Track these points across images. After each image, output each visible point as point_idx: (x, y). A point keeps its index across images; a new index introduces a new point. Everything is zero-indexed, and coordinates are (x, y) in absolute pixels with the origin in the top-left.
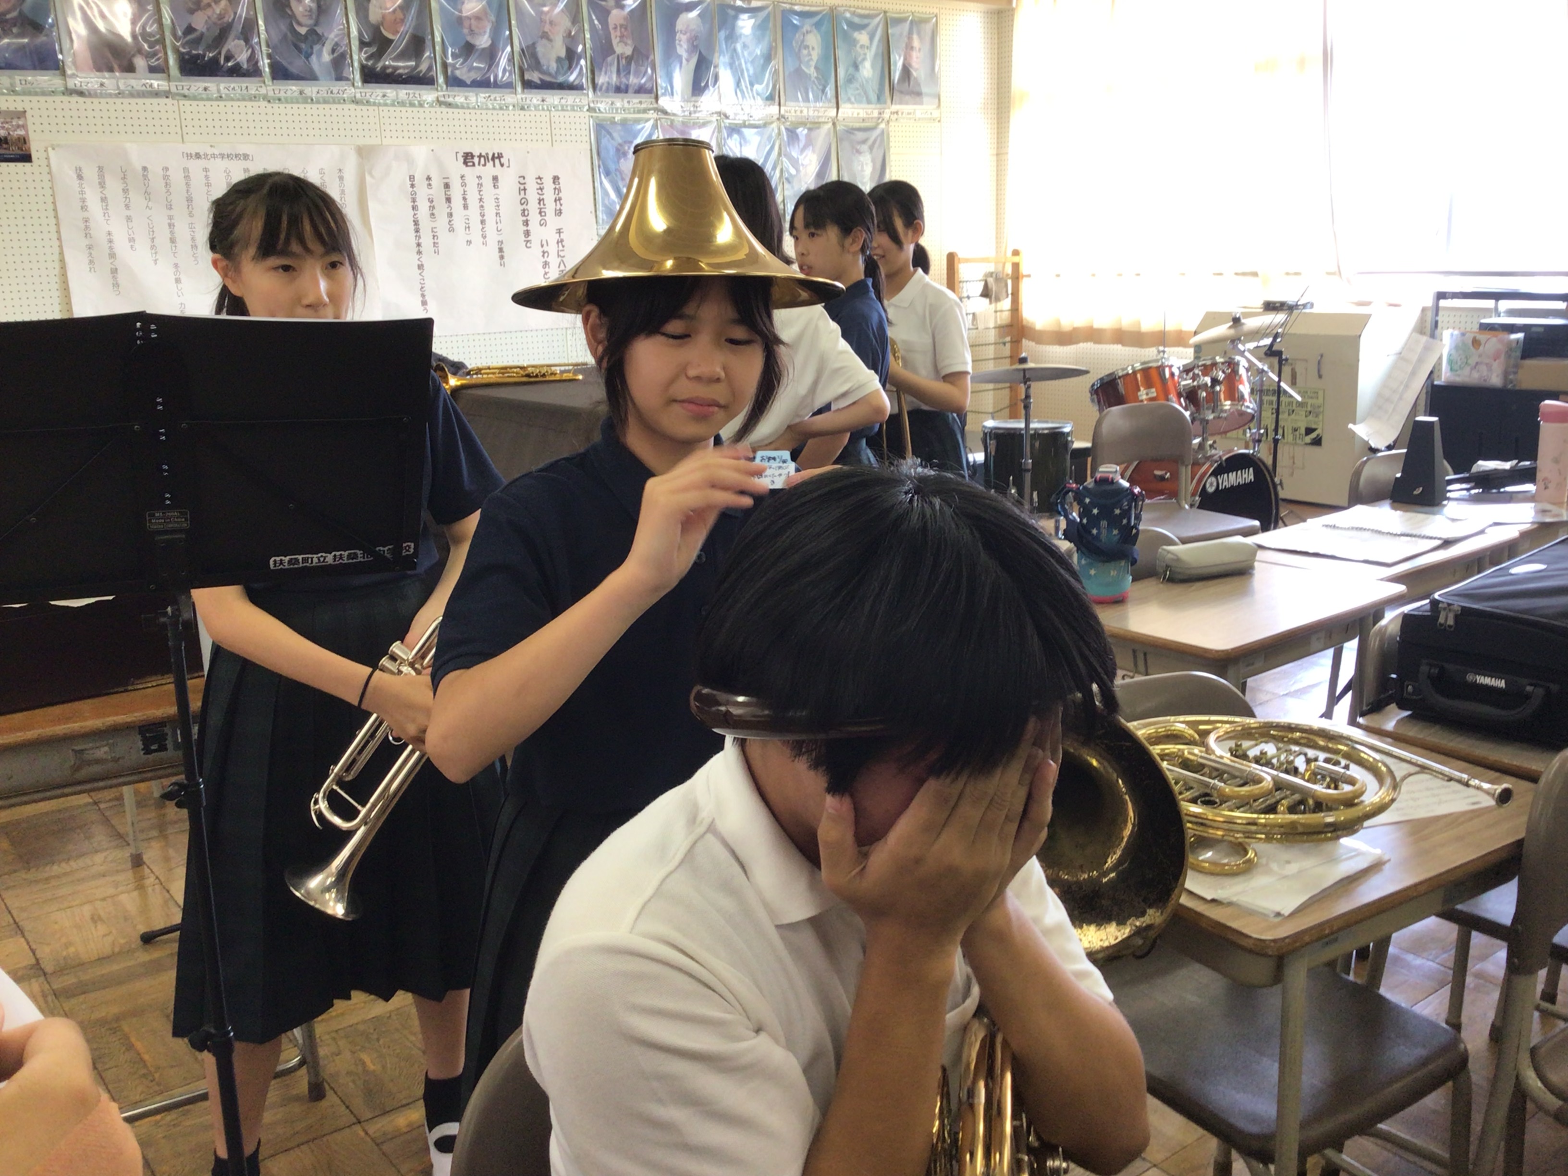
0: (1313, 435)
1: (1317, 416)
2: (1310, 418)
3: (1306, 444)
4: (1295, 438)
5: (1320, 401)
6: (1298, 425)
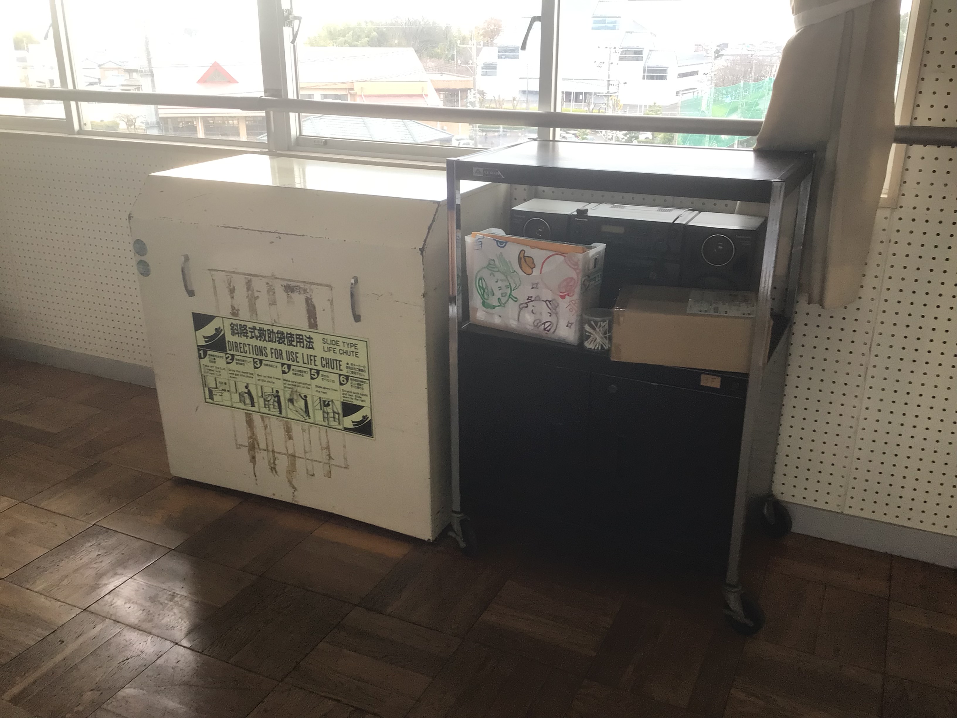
0: (357, 417)
1: (359, 386)
2: (347, 387)
3: (346, 429)
4: (326, 418)
5: (361, 361)
6: (329, 396)
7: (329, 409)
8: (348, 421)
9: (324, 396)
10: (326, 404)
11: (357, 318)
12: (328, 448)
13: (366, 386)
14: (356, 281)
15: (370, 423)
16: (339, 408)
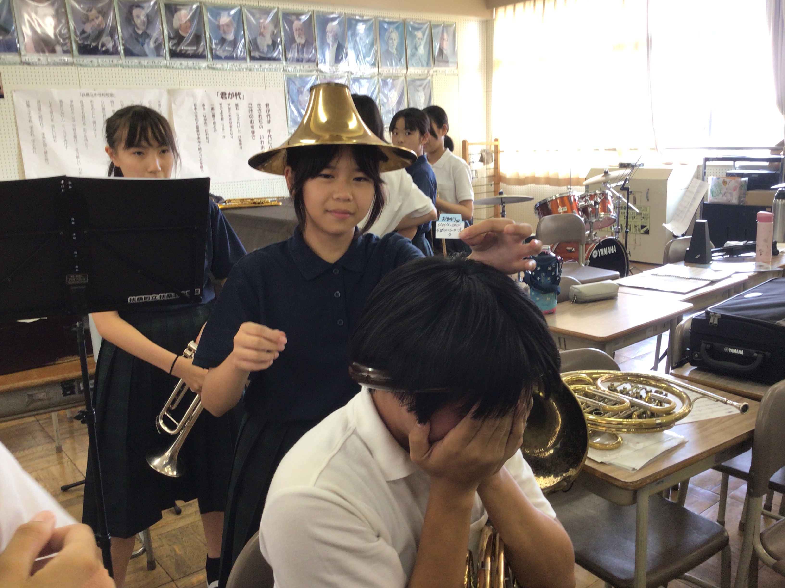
0: (645, 229)
1: (646, 219)
2: (643, 220)
3: (642, 233)
4: (636, 231)
5: (648, 212)
6: (637, 224)
7: (637, 228)
8: (642, 231)
9: (636, 224)
10: (636, 226)
11: (648, 200)
12: (635, 240)
13: (648, 219)
14: (648, 190)
15: (649, 231)
16: (640, 227)
